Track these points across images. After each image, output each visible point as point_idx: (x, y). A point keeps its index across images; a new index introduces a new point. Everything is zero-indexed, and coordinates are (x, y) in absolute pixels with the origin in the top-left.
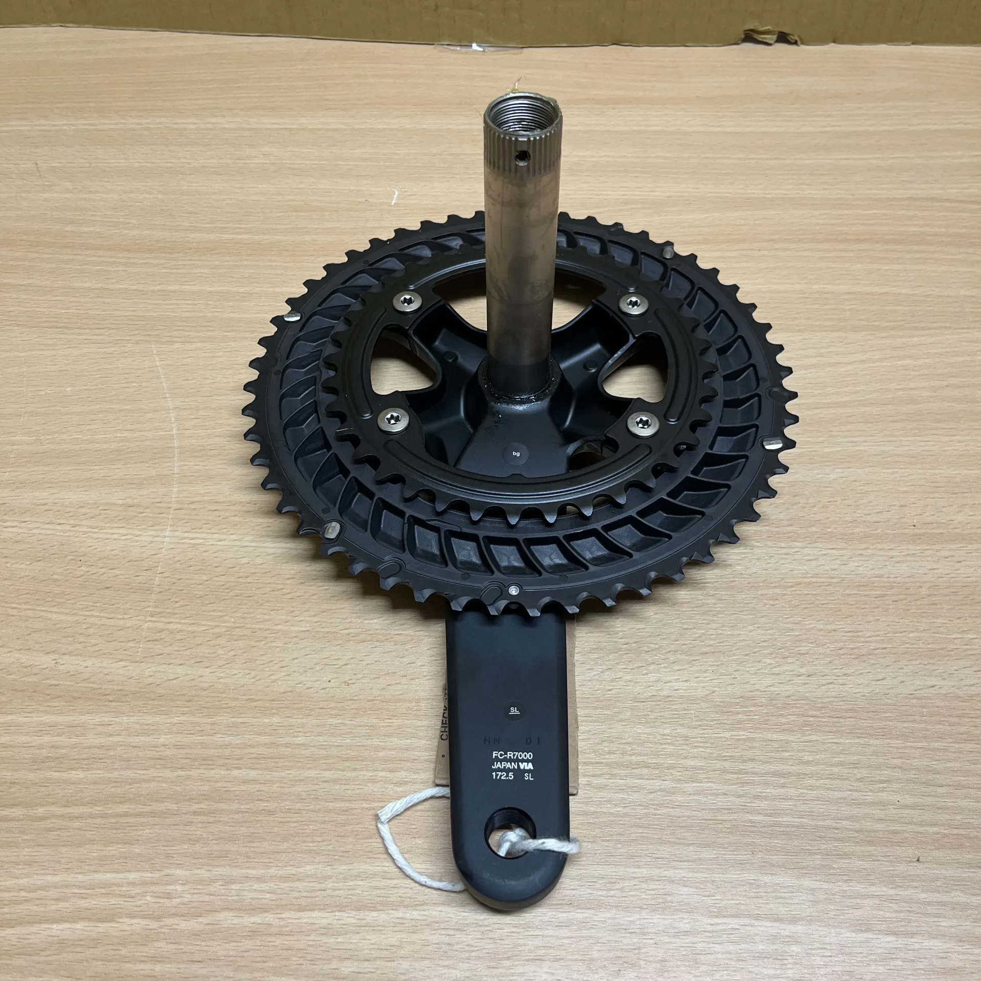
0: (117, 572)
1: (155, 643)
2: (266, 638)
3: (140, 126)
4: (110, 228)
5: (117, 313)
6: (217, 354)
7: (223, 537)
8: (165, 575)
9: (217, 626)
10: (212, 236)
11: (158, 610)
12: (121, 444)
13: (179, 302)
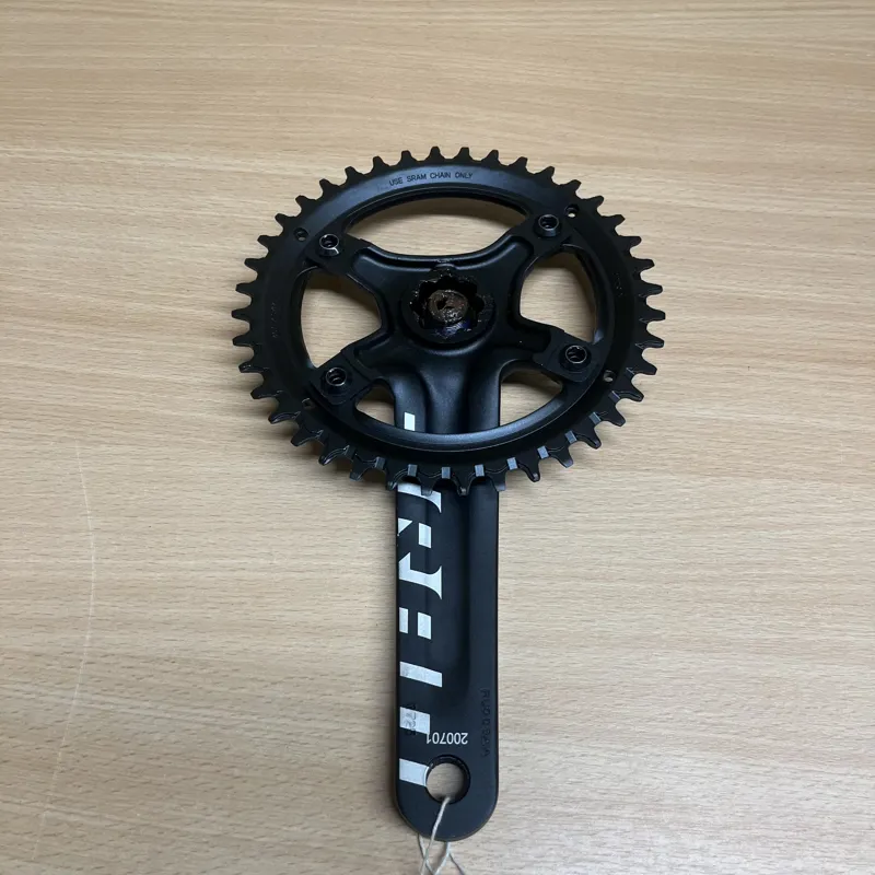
0: (18, 741)
1: (53, 838)
2: (174, 841)
3: (82, 159)
4: (41, 289)
5: (41, 400)
6: (146, 462)
7: (136, 703)
8: (70, 749)
9: (122, 822)
10: (150, 307)
11: (59, 795)
12: (33, 573)
13: (108, 390)
